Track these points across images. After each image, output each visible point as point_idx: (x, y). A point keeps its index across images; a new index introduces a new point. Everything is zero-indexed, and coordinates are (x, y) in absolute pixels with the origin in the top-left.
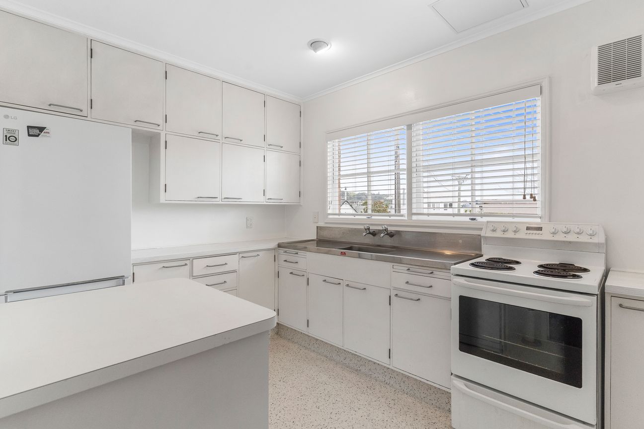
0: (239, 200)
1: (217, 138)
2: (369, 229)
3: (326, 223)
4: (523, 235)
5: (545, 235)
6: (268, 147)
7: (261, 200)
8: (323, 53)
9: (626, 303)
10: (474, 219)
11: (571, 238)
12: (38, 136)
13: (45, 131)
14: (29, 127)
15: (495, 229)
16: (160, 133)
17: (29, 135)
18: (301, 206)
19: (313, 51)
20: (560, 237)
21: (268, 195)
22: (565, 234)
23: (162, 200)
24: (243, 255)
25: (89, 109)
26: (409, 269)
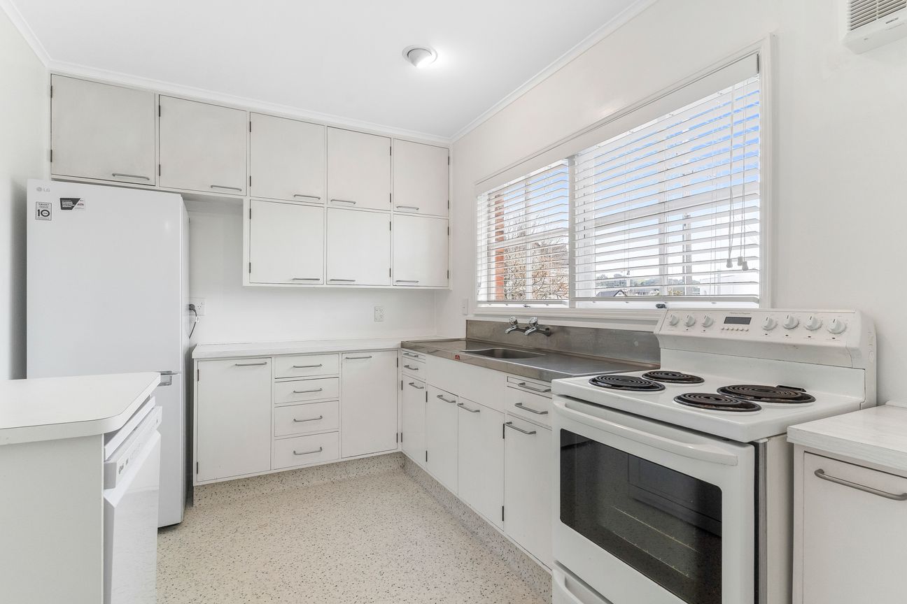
0: (352, 283)
1: (320, 201)
2: (516, 323)
3: (476, 315)
4: (719, 331)
5: (754, 333)
6: (396, 209)
7: (384, 281)
8: (425, 64)
9: (831, 468)
10: (663, 306)
11: (799, 337)
12: (71, 209)
13: (79, 202)
14: (61, 199)
15: (675, 322)
16: (242, 200)
17: (62, 208)
18: (449, 291)
19: (412, 65)
20: (778, 337)
21: (397, 276)
22: (787, 330)
23: (246, 283)
24: (349, 355)
25: (157, 176)
26: (524, 384)
